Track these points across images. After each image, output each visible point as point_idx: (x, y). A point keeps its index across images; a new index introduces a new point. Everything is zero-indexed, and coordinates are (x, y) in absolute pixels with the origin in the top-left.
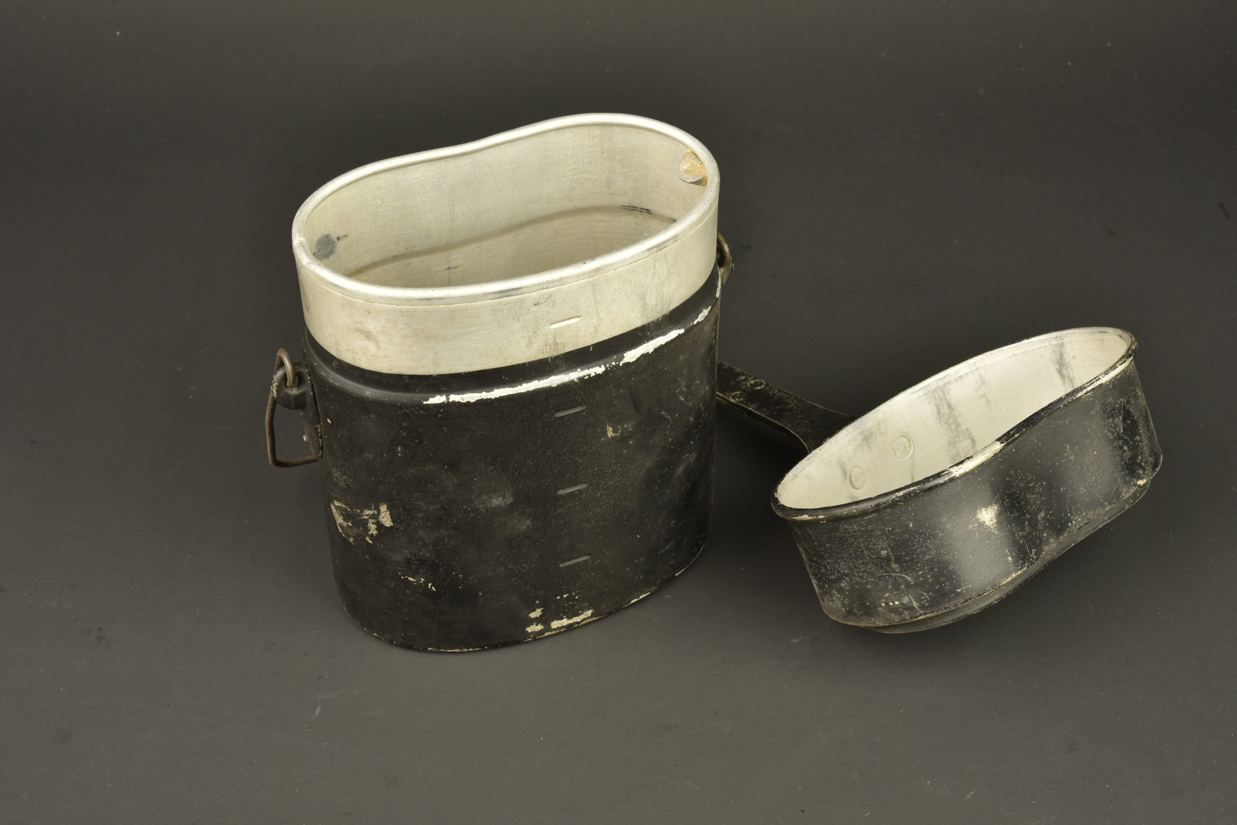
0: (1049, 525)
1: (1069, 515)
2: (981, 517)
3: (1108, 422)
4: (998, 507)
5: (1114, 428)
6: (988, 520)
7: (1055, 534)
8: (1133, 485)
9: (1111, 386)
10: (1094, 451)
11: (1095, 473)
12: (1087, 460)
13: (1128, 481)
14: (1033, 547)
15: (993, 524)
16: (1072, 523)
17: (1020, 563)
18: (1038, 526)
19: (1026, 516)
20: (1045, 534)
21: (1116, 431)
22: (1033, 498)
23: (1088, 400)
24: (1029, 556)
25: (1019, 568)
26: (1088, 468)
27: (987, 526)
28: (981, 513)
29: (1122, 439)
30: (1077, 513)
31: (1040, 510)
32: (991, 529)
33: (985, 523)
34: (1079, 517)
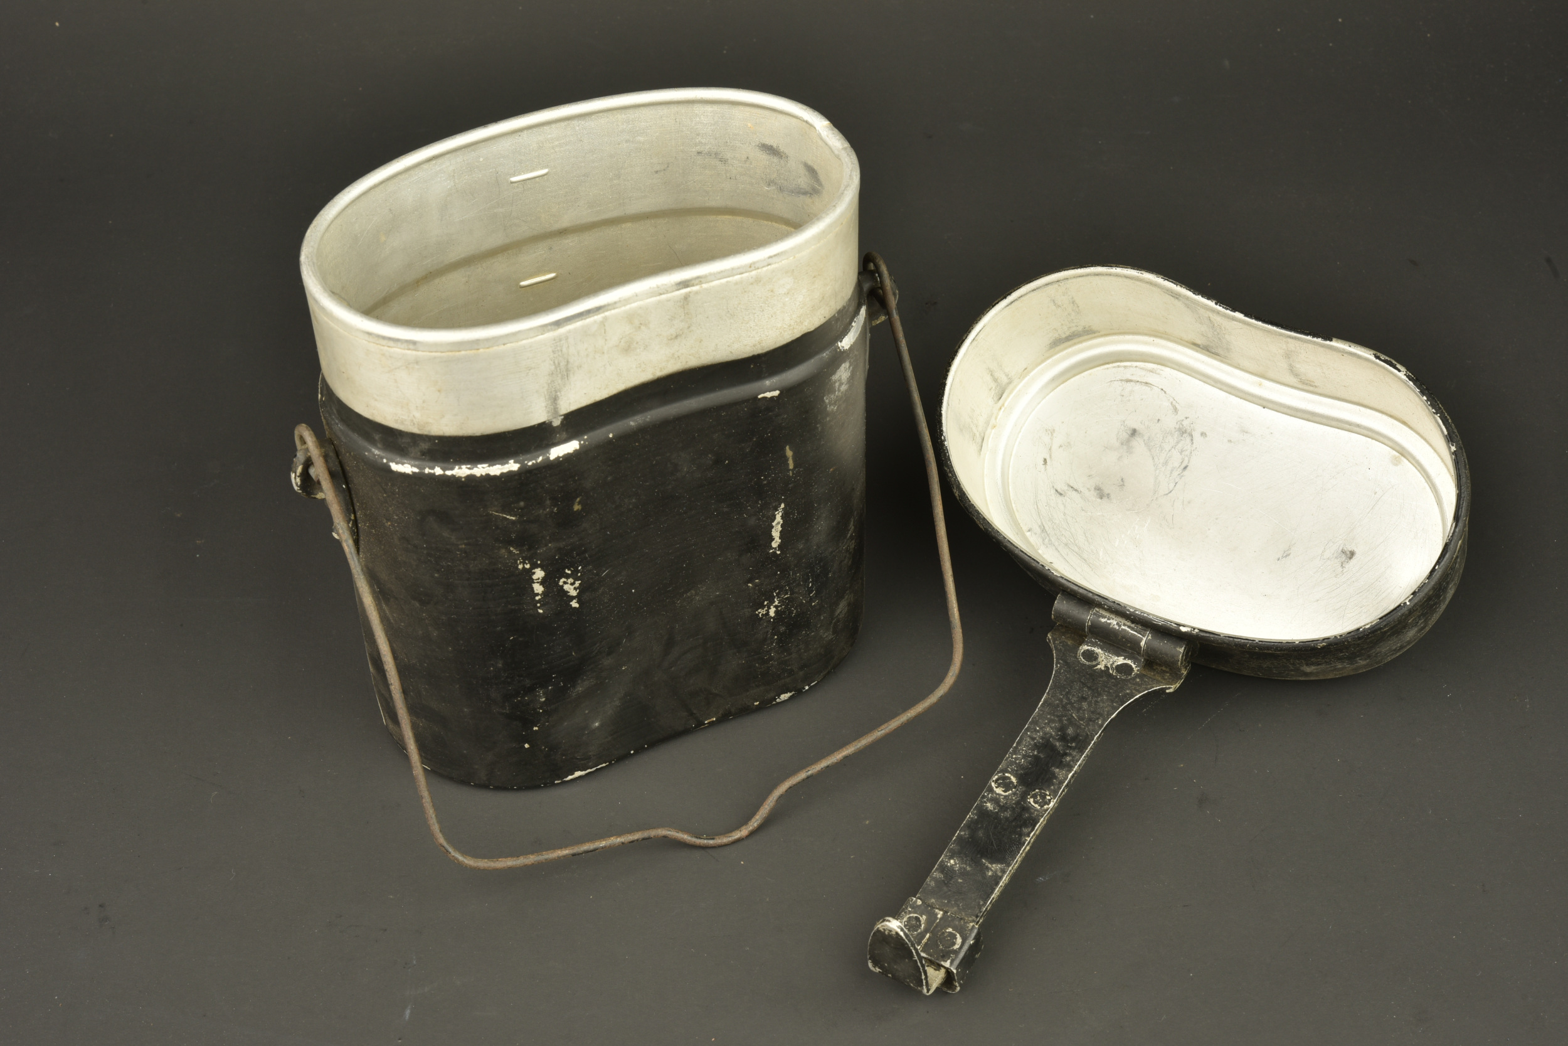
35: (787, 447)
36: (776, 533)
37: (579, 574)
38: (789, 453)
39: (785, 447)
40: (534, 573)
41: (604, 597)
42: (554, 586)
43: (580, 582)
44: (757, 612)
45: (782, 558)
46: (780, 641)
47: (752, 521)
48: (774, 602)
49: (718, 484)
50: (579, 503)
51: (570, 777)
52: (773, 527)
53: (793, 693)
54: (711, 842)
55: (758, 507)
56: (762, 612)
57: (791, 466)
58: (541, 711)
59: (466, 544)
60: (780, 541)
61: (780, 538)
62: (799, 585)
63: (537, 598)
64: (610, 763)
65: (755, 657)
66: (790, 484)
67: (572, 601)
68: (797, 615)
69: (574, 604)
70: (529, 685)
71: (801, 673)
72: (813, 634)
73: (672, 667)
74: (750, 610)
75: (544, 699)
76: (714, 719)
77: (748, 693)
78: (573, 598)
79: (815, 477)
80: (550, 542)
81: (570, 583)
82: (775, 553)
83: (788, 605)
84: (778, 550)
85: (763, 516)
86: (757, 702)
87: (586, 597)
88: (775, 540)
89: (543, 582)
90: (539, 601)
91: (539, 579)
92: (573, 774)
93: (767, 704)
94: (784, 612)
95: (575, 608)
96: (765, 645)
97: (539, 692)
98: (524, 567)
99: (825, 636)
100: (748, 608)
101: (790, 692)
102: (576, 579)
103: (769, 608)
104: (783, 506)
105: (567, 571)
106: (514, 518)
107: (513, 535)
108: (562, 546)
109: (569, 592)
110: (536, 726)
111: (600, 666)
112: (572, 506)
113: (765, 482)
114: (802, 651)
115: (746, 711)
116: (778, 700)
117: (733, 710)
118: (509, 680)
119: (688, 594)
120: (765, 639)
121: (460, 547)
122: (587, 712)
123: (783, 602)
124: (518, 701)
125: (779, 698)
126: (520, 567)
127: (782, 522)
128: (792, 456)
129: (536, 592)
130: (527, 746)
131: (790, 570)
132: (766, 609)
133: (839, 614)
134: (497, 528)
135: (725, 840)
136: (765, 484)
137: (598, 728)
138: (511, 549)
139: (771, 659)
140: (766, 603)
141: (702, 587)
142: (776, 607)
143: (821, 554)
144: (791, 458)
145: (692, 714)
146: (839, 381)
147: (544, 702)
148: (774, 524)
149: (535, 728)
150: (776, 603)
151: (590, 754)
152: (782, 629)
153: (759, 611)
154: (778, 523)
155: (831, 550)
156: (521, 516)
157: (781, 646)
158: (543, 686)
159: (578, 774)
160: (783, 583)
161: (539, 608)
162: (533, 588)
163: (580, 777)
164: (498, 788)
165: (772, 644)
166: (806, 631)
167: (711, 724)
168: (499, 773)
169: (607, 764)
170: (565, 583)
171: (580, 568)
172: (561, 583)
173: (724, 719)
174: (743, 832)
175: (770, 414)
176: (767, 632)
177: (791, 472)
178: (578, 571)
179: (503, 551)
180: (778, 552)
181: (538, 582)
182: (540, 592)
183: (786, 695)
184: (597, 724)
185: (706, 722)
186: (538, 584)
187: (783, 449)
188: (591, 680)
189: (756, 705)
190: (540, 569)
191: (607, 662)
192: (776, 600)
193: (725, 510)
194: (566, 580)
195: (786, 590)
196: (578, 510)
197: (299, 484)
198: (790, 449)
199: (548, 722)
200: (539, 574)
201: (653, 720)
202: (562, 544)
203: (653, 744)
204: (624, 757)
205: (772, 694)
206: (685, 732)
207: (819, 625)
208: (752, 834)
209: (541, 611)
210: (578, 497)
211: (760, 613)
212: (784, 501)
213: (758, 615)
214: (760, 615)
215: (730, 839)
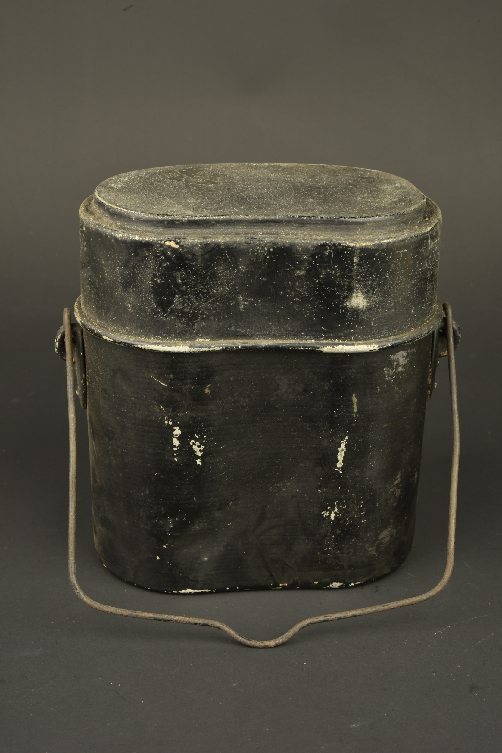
0: (297, 262)
1: (268, 257)
2: (365, 303)
3: (190, 310)
4: (345, 303)
5: (186, 302)
6: (360, 298)
7: (293, 251)
8: (186, 248)
9: (173, 335)
10: (215, 294)
11: (223, 276)
12: (227, 290)
13: (189, 253)
14: (325, 256)
15: (358, 293)
16: (269, 250)
17: (347, 252)
18: (310, 267)
19: (319, 282)
20: (305, 257)
21: (184, 299)
22: (302, 290)
23: (204, 336)
24: (334, 252)
25: (350, 249)
26: (228, 283)
27: (363, 294)
28: (364, 306)
29: (181, 290)
30: (258, 254)
31: (299, 277)
32: (361, 290)
33: (364, 297)
34: (258, 250)
35: (354, 395)
36: (340, 456)
37: (204, 441)
38: (355, 400)
39: (352, 394)
40: (174, 430)
41: (220, 465)
42: (186, 444)
43: (204, 447)
44: (322, 513)
45: (343, 478)
46: (336, 540)
47: (325, 443)
48: (335, 509)
49: (305, 408)
50: (209, 388)
51: (183, 591)
52: (338, 452)
53: (342, 584)
54: (248, 642)
55: (330, 433)
56: (325, 514)
57: (355, 410)
58: (169, 534)
59: (136, 398)
60: (343, 464)
61: (343, 462)
62: (353, 502)
63: (175, 449)
64: (212, 590)
65: (318, 547)
66: (353, 423)
67: (197, 459)
68: (350, 525)
69: (199, 462)
70: (163, 513)
71: (349, 571)
72: (360, 544)
73: (262, 536)
74: (318, 510)
75: (172, 526)
76: (286, 585)
77: (311, 573)
78: (198, 457)
79: (372, 425)
80: (187, 411)
81: (197, 445)
82: (338, 472)
83: (344, 515)
84: (341, 471)
85: (333, 441)
86: (316, 581)
87: (206, 459)
88: (340, 462)
89: (179, 439)
90: (175, 452)
91: (177, 435)
92: (185, 589)
93: (323, 587)
94: (341, 520)
95: (199, 465)
96: (325, 540)
97: (170, 520)
98: (168, 423)
99: (369, 550)
100: (316, 508)
101: (340, 583)
102: (202, 444)
103: (331, 513)
104: (347, 438)
105: (196, 435)
106: (165, 385)
107: (164, 398)
108: (194, 416)
109: (196, 452)
110: (165, 545)
111: (212, 516)
112: (205, 389)
113: (336, 416)
114: (351, 554)
115: (307, 586)
116: (331, 585)
117: (299, 582)
118: (152, 505)
119: (278, 484)
120: (326, 536)
121: (132, 399)
122: (200, 547)
123: (341, 511)
124: (156, 522)
125: (332, 584)
126: (166, 422)
127: (345, 450)
128: (357, 403)
129: (174, 444)
130: (158, 558)
131: (348, 489)
132: (329, 512)
133: (382, 539)
134: (155, 390)
135: (257, 643)
136: (336, 417)
137: (206, 561)
138: (162, 407)
139: (329, 552)
140: (329, 508)
141: (288, 483)
142: (335, 513)
143: (372, 485)
144: (356, 403)
145: (271, 575)
146: (397, 361)
147: (172, 528)
148: (340, 449)
149: (165, 546)
150: (336, 510)
151: (199, 578)
152: (338, 532)
153: (324, 512)
154: (343, 450)
155: (379, 486)
156: (170, 384)
157: (337, 545)
158: (173, 516)
159: (189, 590)
160: (342, 497)
161: (175, 457)
162: (172, 441)
163: (190, 594)
164: (140, 587)
165: (330, 541)
166: (355, 539)
167: (284, 588)
168: (140, 575)
169: (210, 590)
170: (194, 444)
171: (205, 437)
172: (191, 444)
173: (291, 587)
174: (272, 643)
175: (344, 365)
176: (328, 530)
177: (354, 414)
178: (204, 439)
179: (157, 408)
180: (341, 472)
181: (176, 438)
182: (177, 446)
183: (337, 583)
184: (206, 559)
185: (280, 585)
186: (177, 439)
187: (351, 395)
188: (205, 524)
189: (316, 584)
190: (178, 428)
191: (218, 515)
192: (336, 508)
193: (308, 428)
194: (195, 442)
195: (344, 503)
196: (208, 393)
197: (57, 346)
198: (356, 397)
199: (173, 545)
200: (177, 431)
201: (244, 570)
202: (194, 415)
203: (243, 589)
204: (221, 591)
205: (327, 580)
206: (265, 588)
207: (365, 540)
208: (277, 646)
209: (176, 460)
210: (208, 384)
211: (324, 514)
212: (348, 435)
213: (323, 515)
214: (324, 516)
215: (262, 644)
